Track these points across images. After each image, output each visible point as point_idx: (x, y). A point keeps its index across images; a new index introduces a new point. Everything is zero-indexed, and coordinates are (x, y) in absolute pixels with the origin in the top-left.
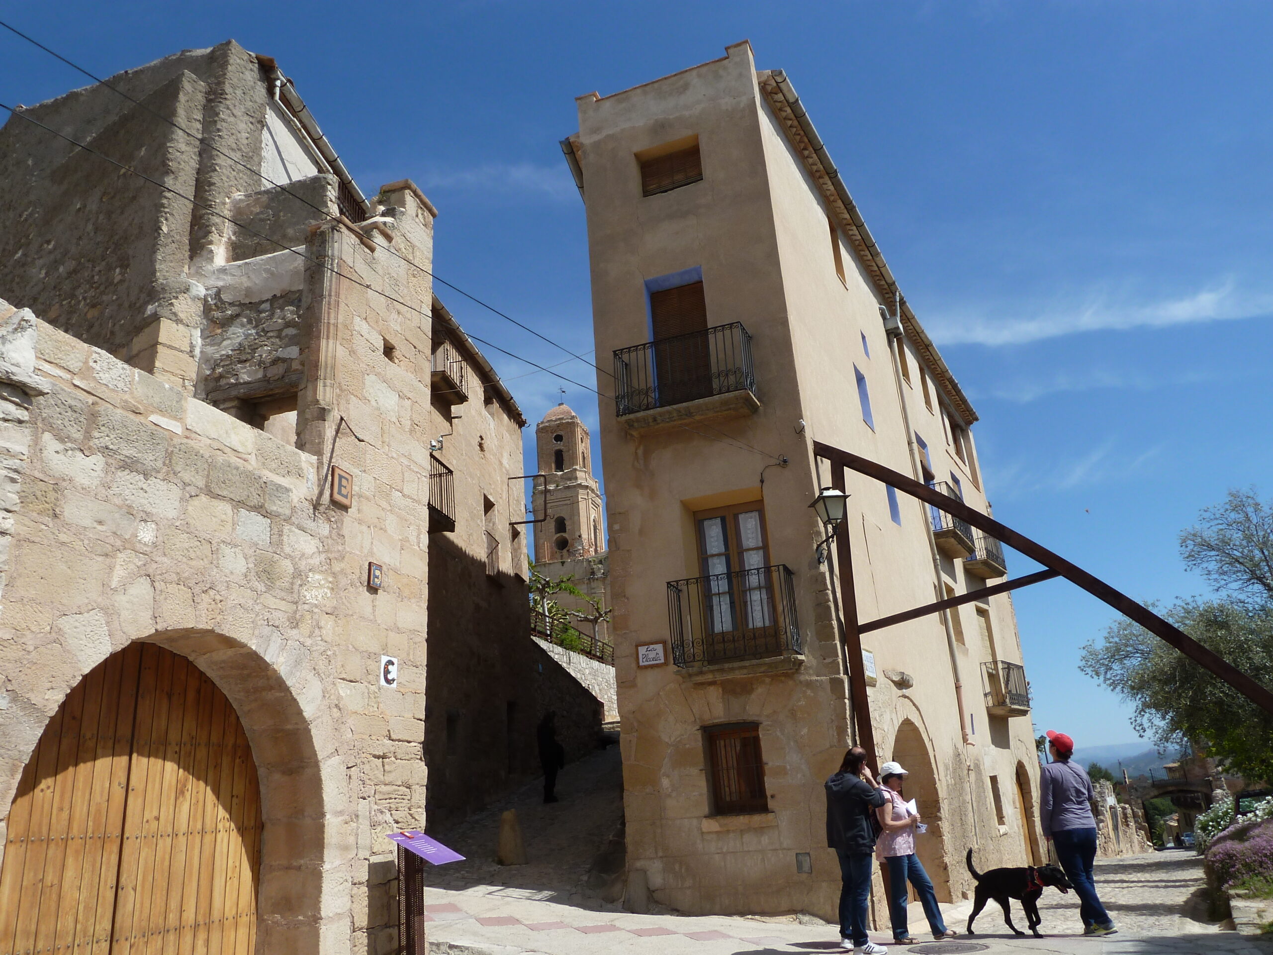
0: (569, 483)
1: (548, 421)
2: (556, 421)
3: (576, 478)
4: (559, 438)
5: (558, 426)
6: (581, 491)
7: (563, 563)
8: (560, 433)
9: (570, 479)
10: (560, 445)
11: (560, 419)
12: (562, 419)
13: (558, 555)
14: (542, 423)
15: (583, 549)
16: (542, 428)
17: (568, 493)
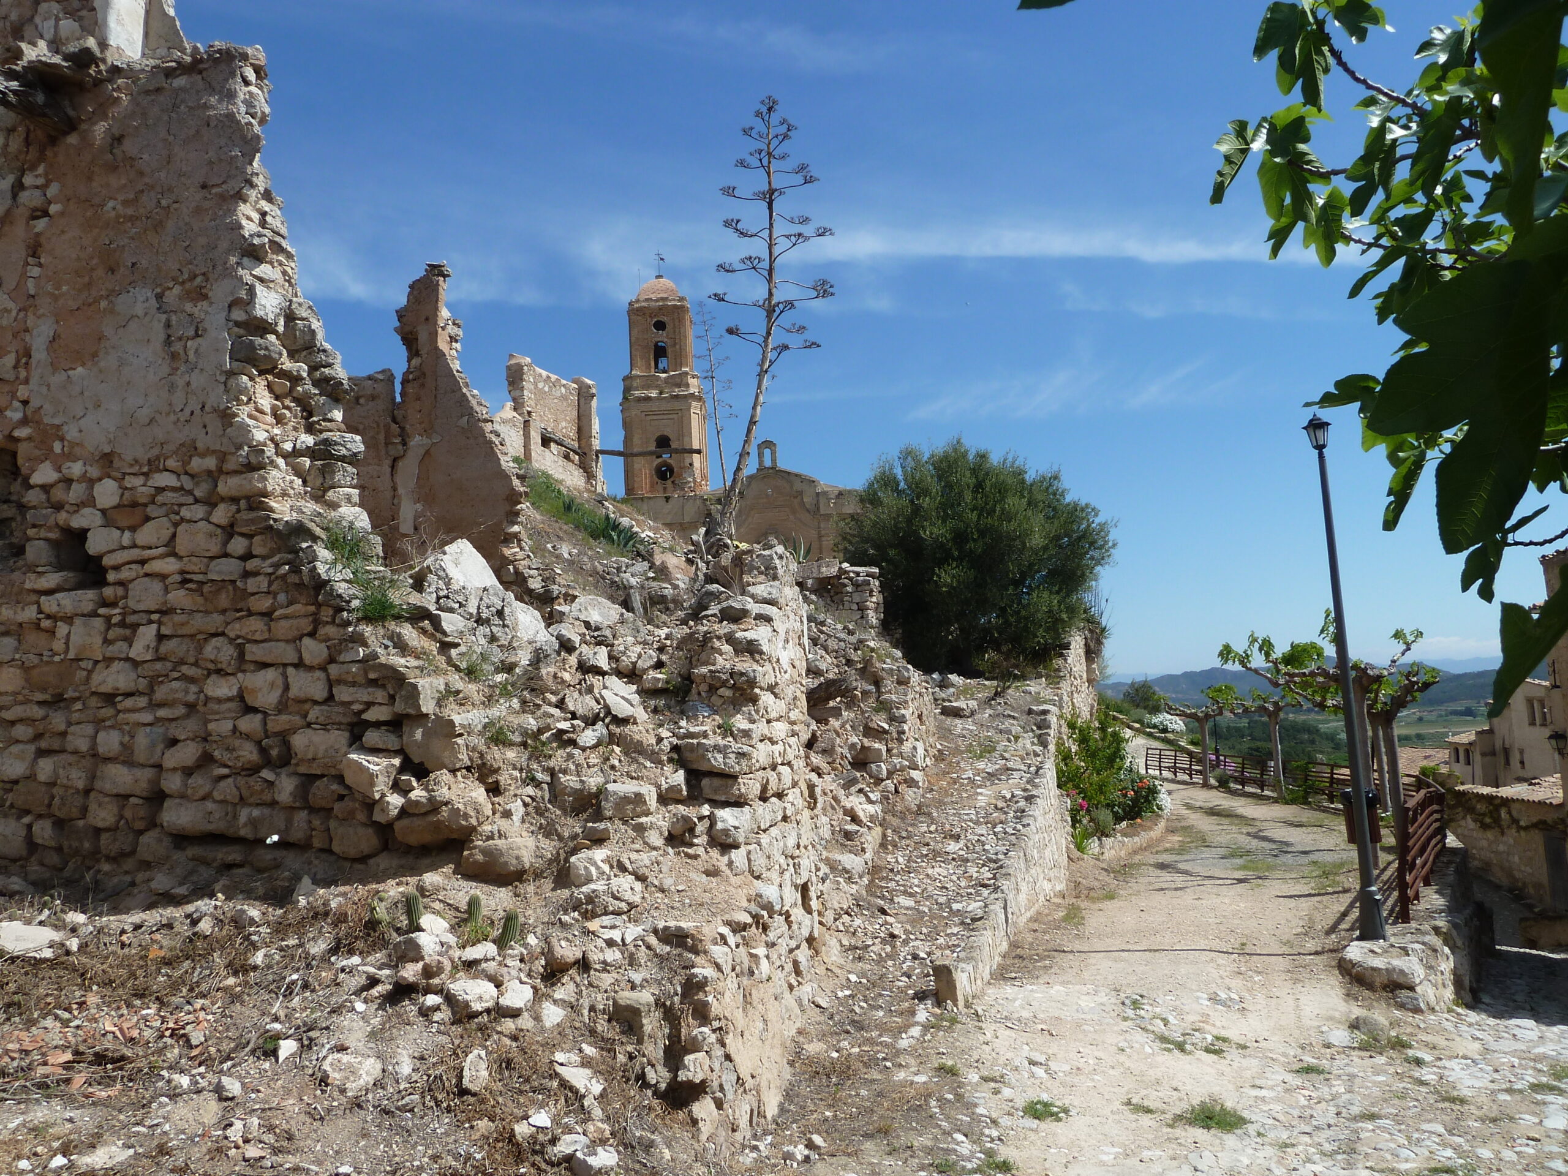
0: (677, 391)
1: (647, 300)
2: (657, 300)
3: (687, 385)
4: (660, 326)
5: (661, 308)
6: (694, 403)
7: (667, 499)
8: (664, 319)
9: (679, 386)
10: (662, 336)
11: (663, 299)
12: (666, 299)
13: (660, 487)
14: (638, 301)
15: (695, 481)
16: (639, 310)
17: (676, 405)
